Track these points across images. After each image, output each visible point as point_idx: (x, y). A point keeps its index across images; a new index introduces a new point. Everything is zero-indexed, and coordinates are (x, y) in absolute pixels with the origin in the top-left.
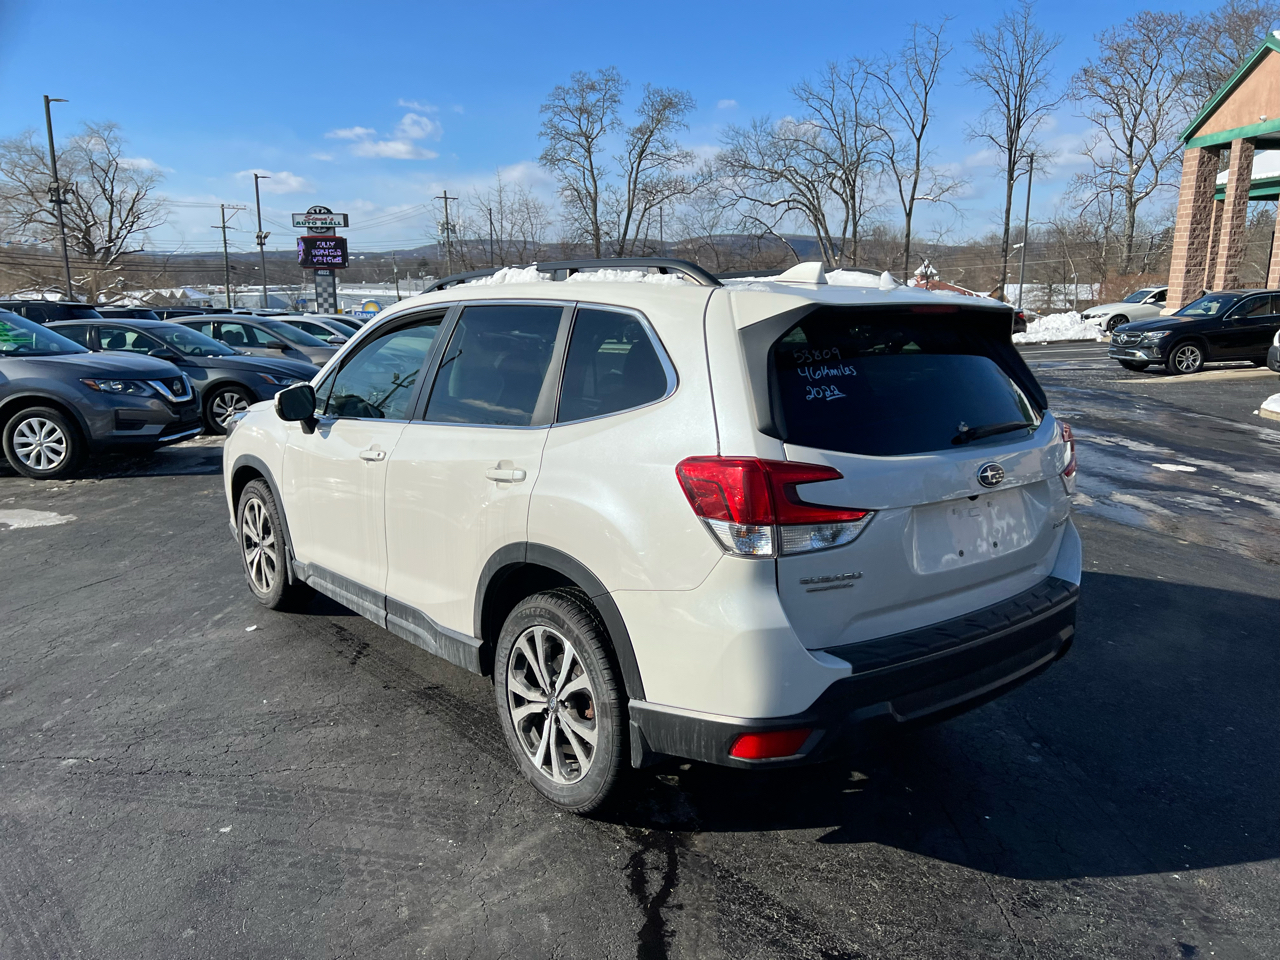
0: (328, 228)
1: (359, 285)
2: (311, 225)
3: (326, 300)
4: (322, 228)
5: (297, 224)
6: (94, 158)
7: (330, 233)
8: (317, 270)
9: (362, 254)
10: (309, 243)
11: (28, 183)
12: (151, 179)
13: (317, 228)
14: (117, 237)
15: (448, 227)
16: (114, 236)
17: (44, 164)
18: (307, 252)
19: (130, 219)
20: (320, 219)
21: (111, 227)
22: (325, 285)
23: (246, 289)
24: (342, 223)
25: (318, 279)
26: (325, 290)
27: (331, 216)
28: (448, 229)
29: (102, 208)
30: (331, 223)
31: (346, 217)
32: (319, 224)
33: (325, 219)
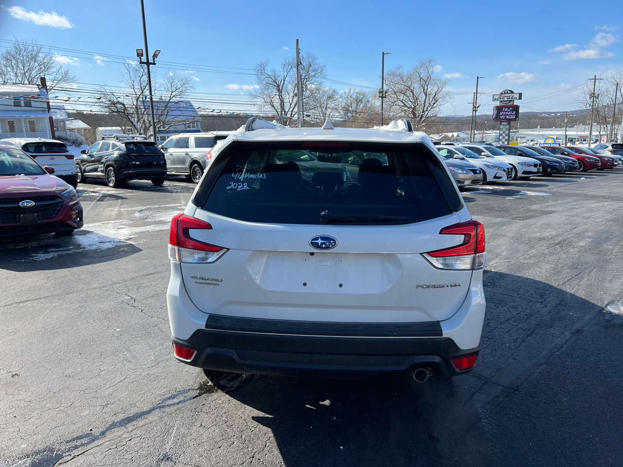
0: (510, 101)
1: (551, 129)
2: (502, 100)
3: (504, 137)
4: (507, 101)
5: (494, 100)
6: (422, 76)
7: (511, 103)
8: (501, 122)
9: (559, 112)
10: (499, 109)
11: (395, 89)
12: (446, 82)
13: (504, 101)
14: (426, 110)
15: (593, 96)
16: (425, 110)
17: (403, 80)
18: (498, 115)
19: (433, 102)
20: (507, 97)
21: (424, 106)
22: (504, 130)
23: (492, 132)
24: (518, 98)
25: (502, 127)
26: (504, 132)
27: (512, 95)
28: (594, 97)
29: (422, 97)
30: (512, 98)
31: (520, 95)
32: (506, 99)
33: (509, 96)
